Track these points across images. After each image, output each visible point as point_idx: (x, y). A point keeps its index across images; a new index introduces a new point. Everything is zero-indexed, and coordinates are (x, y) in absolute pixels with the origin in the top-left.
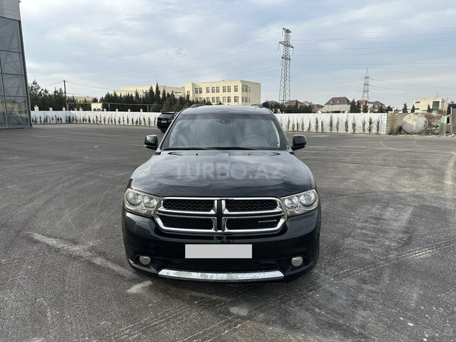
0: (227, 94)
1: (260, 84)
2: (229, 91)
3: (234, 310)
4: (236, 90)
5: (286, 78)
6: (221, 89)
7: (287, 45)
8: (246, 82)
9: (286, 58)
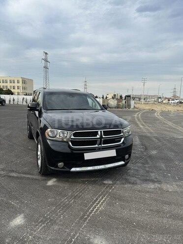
0: (12, 84)
1: (32, 80)
2: (14, 82)
3: (105, 182)
4: (18, 82)
5: (46, 78)
6: (9, 81)
7: (46, 61)
8: (24, 78)
9: (46, 67)
